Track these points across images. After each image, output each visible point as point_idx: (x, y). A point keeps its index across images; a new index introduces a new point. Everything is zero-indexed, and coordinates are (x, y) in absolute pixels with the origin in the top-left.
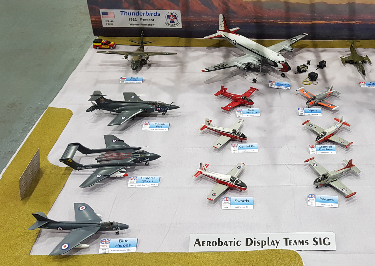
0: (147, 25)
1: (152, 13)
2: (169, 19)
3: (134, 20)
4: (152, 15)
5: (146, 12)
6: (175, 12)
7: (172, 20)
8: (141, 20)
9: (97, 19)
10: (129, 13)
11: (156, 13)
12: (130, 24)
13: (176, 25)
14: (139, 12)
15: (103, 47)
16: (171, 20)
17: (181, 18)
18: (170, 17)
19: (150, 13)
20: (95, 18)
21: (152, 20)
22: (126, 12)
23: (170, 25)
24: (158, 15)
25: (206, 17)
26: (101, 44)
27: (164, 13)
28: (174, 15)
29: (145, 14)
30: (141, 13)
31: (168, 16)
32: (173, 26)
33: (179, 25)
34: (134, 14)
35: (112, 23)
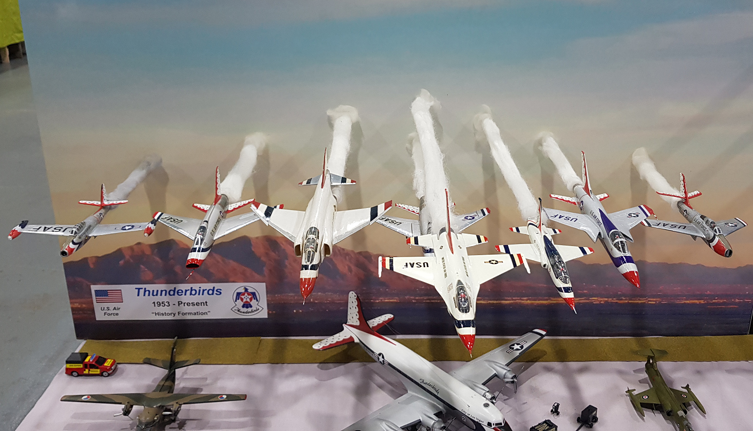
0: (191, 313)
1: (204, 290)
2: (239, 301)
3: (163, 305)
4: (203, 294)
5: (192, 288)
6: (252, 286)
7: (247, 302)
8: (179, 304)
9: (84, 306)
10: (153, 291)
11: (212, 289)
12: (156, 314)
13: (255, 313)
14: (175, 288)
15: (86, 372)
16: (245, 302)
17: (267, 297)
18: (243, 297)
19: (200, 290)
20: (80, 303)
21: (203, 304)
22: (146, 290)
23: (241, 312)
24: (216, 294)
25: (319, 293)
26: (82, 367)
27: (230, 289)
28: (252, 293)
29: (188, 293)
30: (180, 291)
31: (238, 294)
32: (247, 314)
33: (261, 311)
34: (164, 292)
35: (115, 312)
